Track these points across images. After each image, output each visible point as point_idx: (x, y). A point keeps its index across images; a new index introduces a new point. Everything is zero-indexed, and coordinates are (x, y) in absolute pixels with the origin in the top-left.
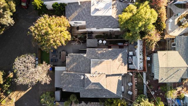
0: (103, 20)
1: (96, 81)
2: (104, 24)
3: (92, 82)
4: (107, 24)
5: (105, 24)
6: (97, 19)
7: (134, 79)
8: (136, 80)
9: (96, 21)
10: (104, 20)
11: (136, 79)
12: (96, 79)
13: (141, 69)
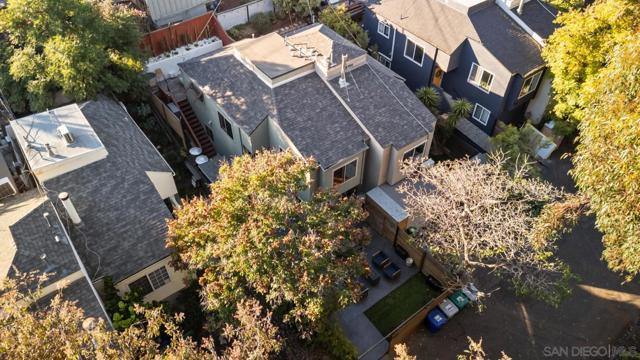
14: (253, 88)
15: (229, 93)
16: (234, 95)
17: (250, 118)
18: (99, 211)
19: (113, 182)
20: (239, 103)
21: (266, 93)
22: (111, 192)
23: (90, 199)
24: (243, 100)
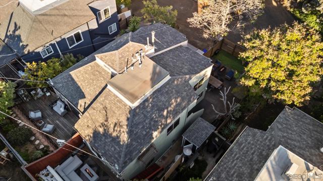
0: (246, 170)
1: (127, 49)
2: (230, 168)
3: (130, 42)
4: (223, 175)
5: (228, 172)
6: (255, 158)
7: (46, 143)
8: (39, 144)
9: (253, 154)
10: (243, 174)
11: (42, 146)
12: (128, 51)
13: (44, 172)
14: (167, 92)
15: (165, 113)
16: (167, 108)
17: (187, 95)
18: (308, 143)
19: (289, 141)
20: (174, 104)
21: (174, 81)
22: (295, 141)
23: (307, 149)
24: (173, 101)
